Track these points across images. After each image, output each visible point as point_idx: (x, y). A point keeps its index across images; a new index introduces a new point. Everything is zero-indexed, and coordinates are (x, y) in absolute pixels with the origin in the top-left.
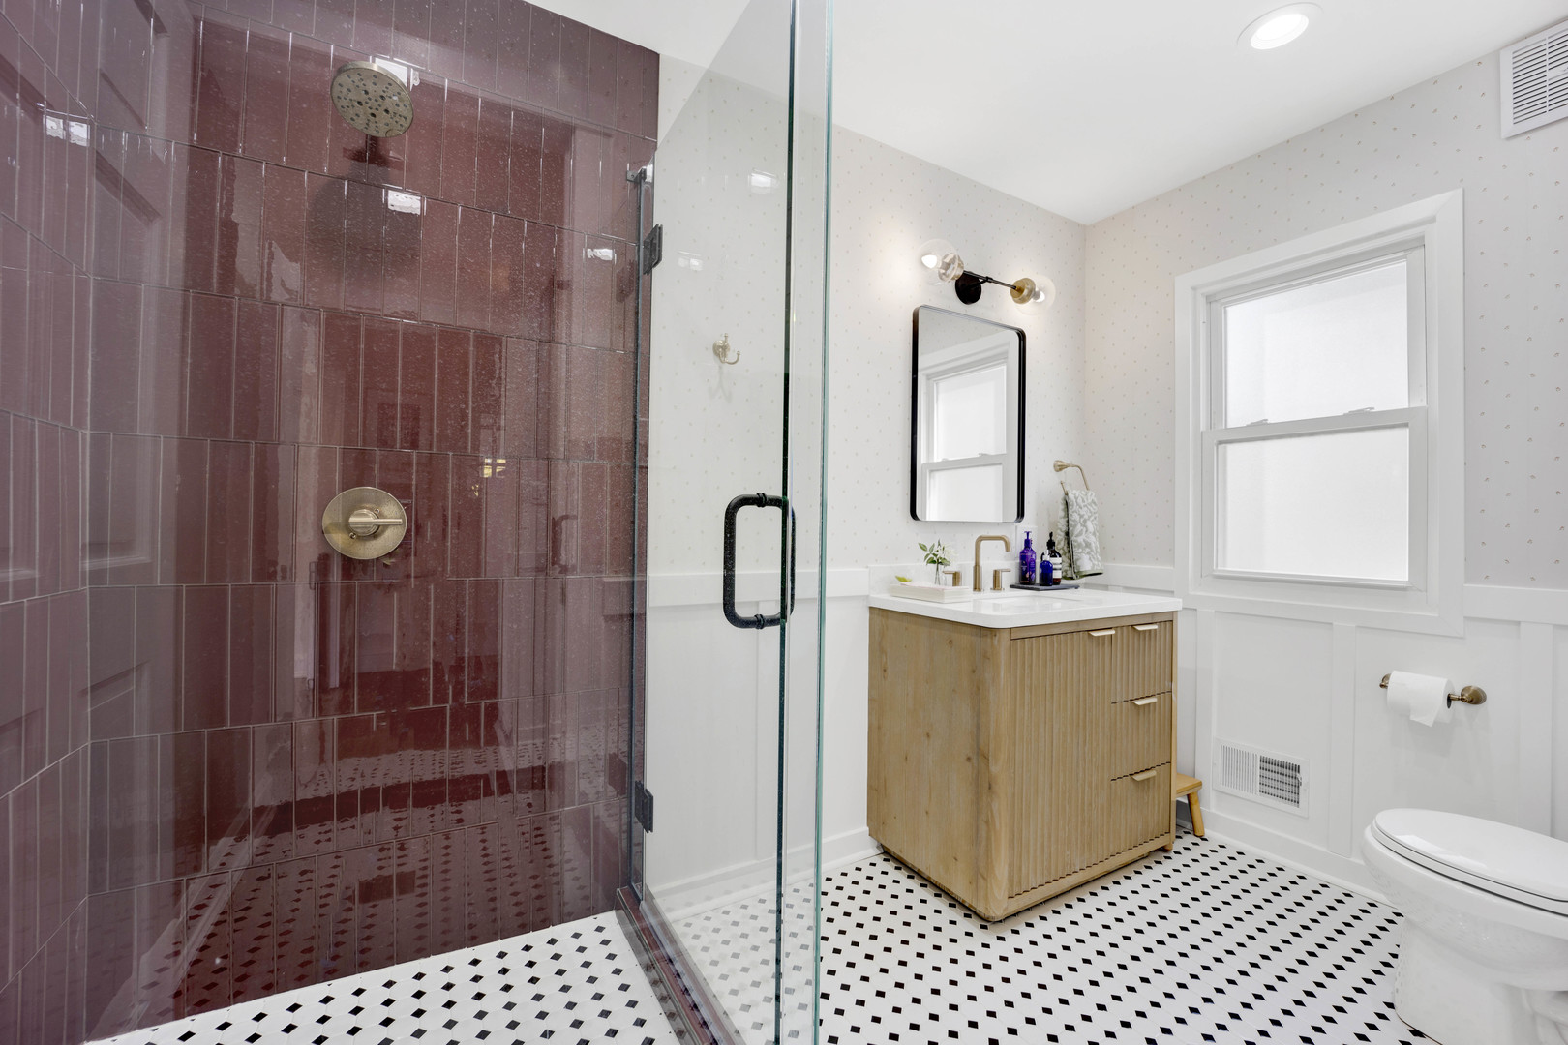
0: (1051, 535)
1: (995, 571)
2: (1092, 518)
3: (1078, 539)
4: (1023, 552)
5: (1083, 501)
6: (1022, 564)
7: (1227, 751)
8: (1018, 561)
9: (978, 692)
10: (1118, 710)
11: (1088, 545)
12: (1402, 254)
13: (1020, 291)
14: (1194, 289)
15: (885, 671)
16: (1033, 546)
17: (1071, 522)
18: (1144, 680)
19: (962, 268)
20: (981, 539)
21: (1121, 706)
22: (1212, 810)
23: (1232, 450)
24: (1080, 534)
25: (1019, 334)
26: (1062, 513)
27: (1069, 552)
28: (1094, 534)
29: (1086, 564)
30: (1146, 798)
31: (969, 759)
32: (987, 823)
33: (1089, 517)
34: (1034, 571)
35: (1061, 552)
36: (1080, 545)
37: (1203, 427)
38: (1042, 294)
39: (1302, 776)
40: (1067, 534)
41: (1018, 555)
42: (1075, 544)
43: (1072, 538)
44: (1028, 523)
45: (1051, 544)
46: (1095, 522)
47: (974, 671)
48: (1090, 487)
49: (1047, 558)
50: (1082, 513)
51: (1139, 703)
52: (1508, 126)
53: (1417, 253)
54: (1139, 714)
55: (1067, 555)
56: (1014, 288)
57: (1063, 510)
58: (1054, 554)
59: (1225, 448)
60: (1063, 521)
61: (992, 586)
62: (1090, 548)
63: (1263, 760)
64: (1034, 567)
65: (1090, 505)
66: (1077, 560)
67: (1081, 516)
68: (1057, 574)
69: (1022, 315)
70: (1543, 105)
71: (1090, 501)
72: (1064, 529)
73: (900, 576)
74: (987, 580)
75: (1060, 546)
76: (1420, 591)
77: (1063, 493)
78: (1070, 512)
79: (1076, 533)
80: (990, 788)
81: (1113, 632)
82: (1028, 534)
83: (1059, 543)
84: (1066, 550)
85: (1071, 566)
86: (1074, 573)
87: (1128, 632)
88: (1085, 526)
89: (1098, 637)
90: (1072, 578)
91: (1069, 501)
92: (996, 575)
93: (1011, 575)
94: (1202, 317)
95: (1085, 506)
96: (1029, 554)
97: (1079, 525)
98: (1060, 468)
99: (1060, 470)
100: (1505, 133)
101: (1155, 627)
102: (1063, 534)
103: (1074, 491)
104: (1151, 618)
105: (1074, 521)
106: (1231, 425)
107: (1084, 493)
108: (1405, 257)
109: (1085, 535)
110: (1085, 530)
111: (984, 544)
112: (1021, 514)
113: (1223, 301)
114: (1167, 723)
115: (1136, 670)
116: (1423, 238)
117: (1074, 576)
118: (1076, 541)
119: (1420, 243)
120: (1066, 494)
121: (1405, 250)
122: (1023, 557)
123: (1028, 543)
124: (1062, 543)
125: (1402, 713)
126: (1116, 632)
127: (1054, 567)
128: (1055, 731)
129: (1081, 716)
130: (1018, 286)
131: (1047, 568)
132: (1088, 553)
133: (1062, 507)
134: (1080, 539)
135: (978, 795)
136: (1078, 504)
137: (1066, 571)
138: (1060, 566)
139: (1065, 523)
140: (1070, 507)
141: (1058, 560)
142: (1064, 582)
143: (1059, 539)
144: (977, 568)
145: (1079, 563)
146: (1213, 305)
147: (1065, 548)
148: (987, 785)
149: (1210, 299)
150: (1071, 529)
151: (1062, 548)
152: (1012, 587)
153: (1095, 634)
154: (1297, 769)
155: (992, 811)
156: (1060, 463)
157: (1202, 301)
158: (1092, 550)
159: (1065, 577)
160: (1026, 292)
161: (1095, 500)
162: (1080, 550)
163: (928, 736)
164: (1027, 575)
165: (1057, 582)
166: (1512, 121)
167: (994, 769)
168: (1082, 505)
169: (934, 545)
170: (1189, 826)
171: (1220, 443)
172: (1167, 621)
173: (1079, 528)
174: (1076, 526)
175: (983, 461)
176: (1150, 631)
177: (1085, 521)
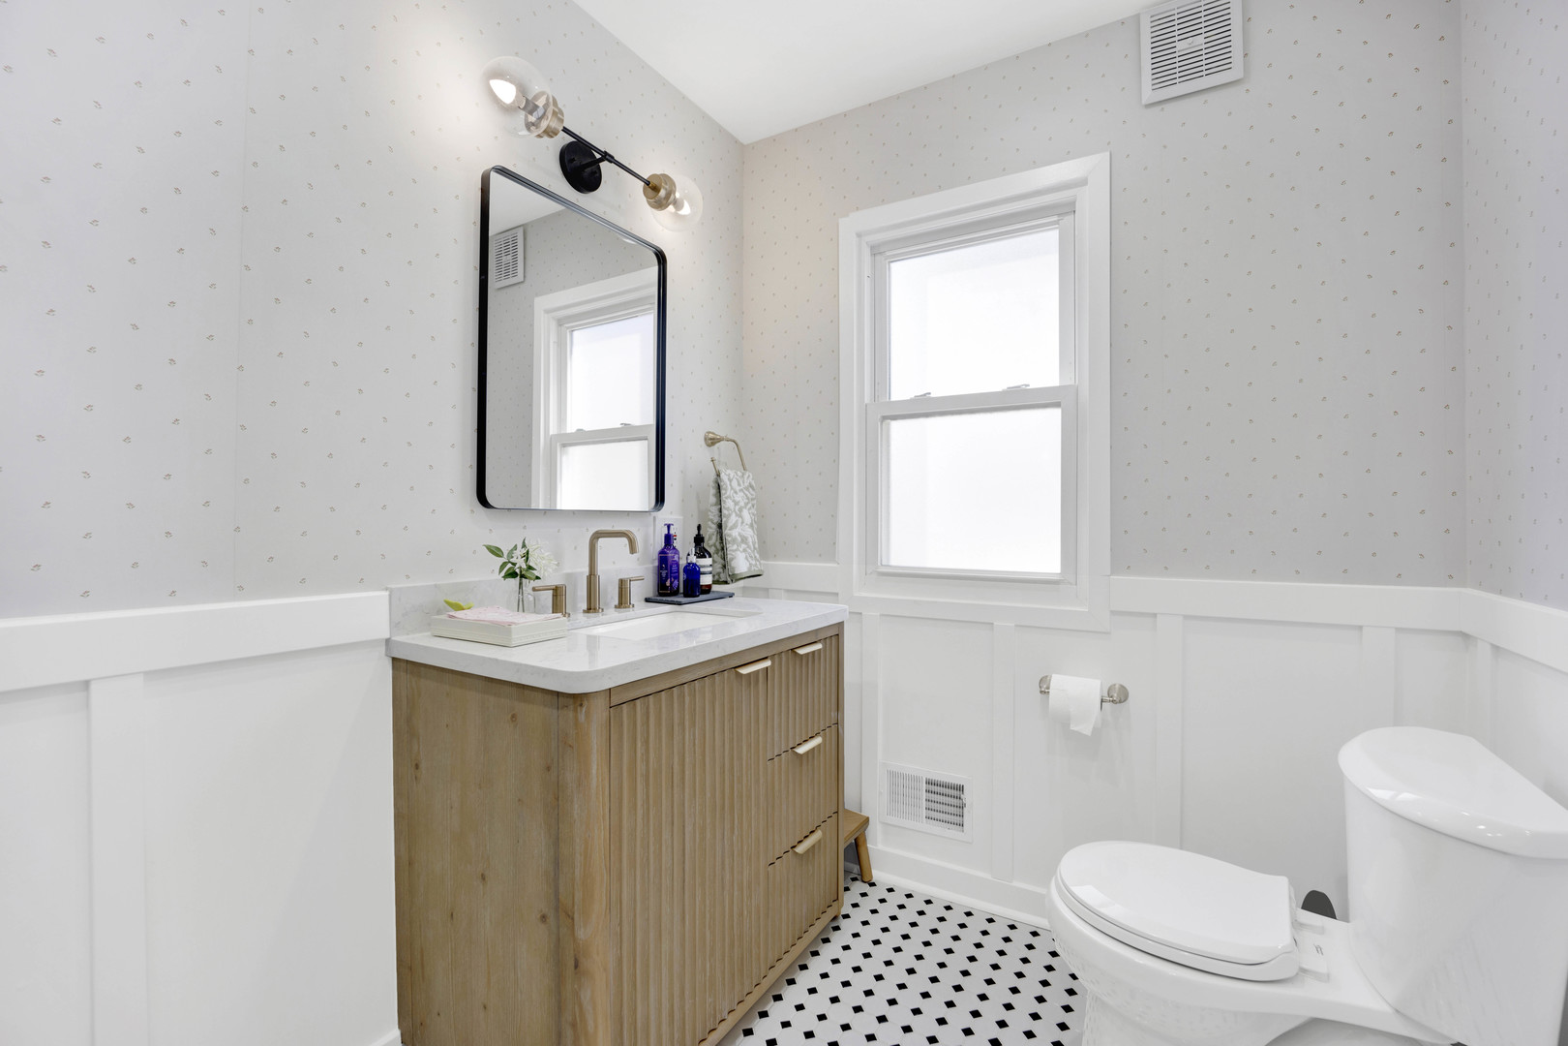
0: (699, 527)
1: (622, 582)
2: (750, 505)
3: (732, 533)
4: (662, 552)
5: (739, 485)
6: (660, 568)
7: (893, 775)
8: (656, 564)
9: (556, 806)
10: (776, 767)
11: (744, 540)
12: (1055, 218)
13: (656, 189)
14: (859, 235)
15: (417, 766)
16: (676, 544)
17: (724, 511)
18: (807, 719)
19: (562, 121)
20: (598, 535)
21: (781, 760)
22: (879, 846)
23: (897, 427)
24: (735, 526)
25: (656, 254)
26: (713, 500)
27: (723, 549)
28: (751, 526)
29: (741, 563)
30: (810, 868)
31: (544, 918)
32: (574, 1025)
33: (746, 504)
34: (677, 578)
35: (712, 550)
36: (734, 541)
37: (867, 400)
38: (686, 205)
39: (967, 797)
40: (720, 526)
41: (656, 556)
42: (729, 539)
43: (726, 532)
44: (670, 512)
45: (699, 540)
46: (753, 511)
47: (548, 769)
48: (747, 467)
49: (693, 559)
50: (737, 499)
51: (801, 750)
52: (1148, 94)
53: (1068, 219)
54: (801, 765)
55: (720, 553)
56: (647, 183)
57: (715, 495)
58: (702, 553)
59: (889, 424)
60: (715, 510)
61: (617, 603)
62: (746, 543)
63: (928, 782)
64: (678, 572)
65: (747, 489)
66: (732, 559)
67: (736, 503)
68: (706, 580)
69: (659, 227)
70: (1174, 76)
71: (746, 484)
72: (716, 519)
73: (452, 600)
74: (609, 593)
75: (710, 543)
76: (1071, 584)
77: (713, 476)
78: (723, 498)
79: (730, 525)
80: (576, 966)
81: (768, 663)
82: (669, 527)
83: (710, 538)
84: (719, 547)
85: (724, 567)
86: (726, 576)
87: (788, 659)
88: (741, 516)
89: (749, 674)
90: (726, 583)
91: (721, 484)
92: (623, 587)
93: (644, 584)
94: (867, 271)
95: (741, 490)
96: (670, 554)
97: (734, 515)
98: (712, 441)
99: (713, 444)
100: (1145, 101)
101: (819, 646)
102: (714, 526)
103: (728, 472)
104: (811, 637)
105: (728, 509)
106: (893, 399)
107: (739, 474)
108: (1057, 222)
109: (740, 528)
110: (740, 520)
111: (601, 541)
112: (660, 498)
113: (888, 254)
114: (834, 762)
115: (797, 708)
116: (1073, 203)
117: (729, 579)
118: (730, 535)
119: (1069, 209)
120: (718, 475)
121: (1059, 215)
122: (663, 559)
123: (668, 538)
124: (714, 538)
125: (1062, 724)
126: (773, 663)
127: (702, 570)
128: (688, 829)
129: (727, 791)
130: (654, 182)
131: (693, 572)
132: (744, 550)
133: (713, 491)
134: (735, 533)
135: (559, 979)
136: (732, 488)
137: (719, 574)
138: (710, 569)
139: (717, 512)
140: (723, 492)
141: (708, 561)
142: (715, 588)
143: (709, 532)
144: (592, 577)
145: (733, 564)
146: (878, 257)
147: (718, 544)
148: (571, 963)
149: (876, 251)
150: (724, 520)
151: (715, 545)
152: (647, 600)
153: (744, 671)
154: (961, 788)
155: (581, 1006)
156: (711, 436)
157: (867, 252)
158: (749, 547)
159: (715, 582)
160: (662, 193)
161: (753, 483)
162: (735, 547)
163: (483, 877)
164: (668, 584)
165: (707, 590)
166: (1151, 87)
167: (581, 934)
168: (738, 488)
169: (515, 548)
170: (856, 868)
171: (884, 418)
172: (833, 637)
173: (733, 519)
174: (730, 515)
175: (624, 434)
176: (813, 652)
177: (741, 510)
